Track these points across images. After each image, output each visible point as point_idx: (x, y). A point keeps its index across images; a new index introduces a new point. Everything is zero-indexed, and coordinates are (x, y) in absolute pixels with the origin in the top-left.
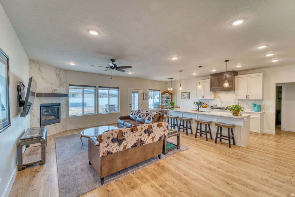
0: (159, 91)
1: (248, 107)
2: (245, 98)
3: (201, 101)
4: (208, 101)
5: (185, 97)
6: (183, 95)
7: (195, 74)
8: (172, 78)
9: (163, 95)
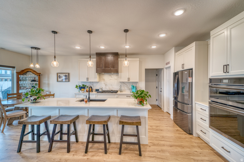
0: (11, 69)
1: (128, 88)
2: (127, 81)
3: (85, 84)
4: (92, 84)
5: (62, 80)
6: (59, 76)
7: (78, 48)
8: (39, 49)
9: (19, 76)
